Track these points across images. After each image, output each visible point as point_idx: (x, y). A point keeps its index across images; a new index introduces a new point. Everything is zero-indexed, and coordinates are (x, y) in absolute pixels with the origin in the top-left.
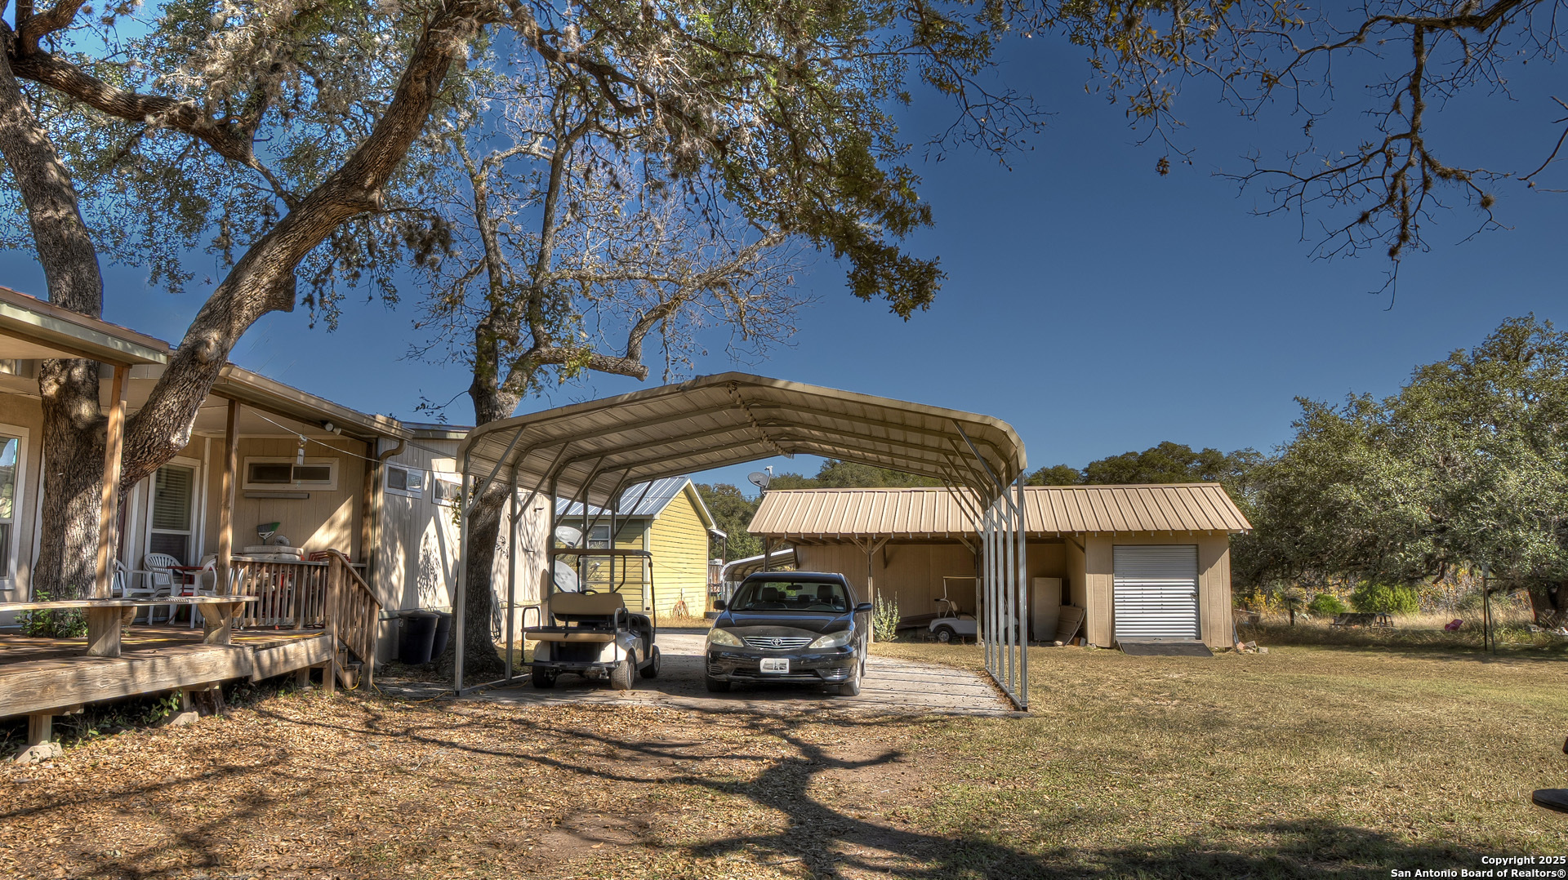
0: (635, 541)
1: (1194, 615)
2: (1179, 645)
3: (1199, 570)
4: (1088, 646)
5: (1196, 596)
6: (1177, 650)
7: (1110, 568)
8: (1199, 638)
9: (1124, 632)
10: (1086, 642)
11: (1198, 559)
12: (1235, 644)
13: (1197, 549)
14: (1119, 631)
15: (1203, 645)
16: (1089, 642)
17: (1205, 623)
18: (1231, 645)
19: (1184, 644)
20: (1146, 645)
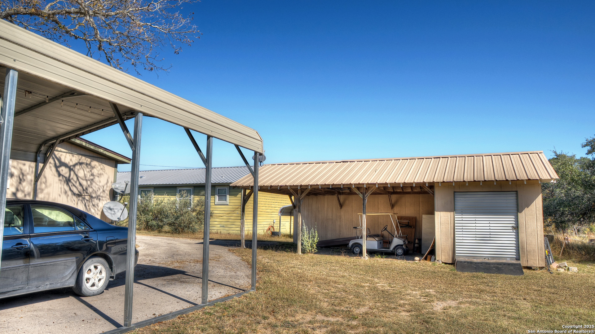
0: (238, 196)
1: (514, 242)
2: (500, 264)
3: (518, 209)
4: (436, 261)
5: (516, 228)
6: (497, 268)
7: (452, 208)
8: (518, 259)
9: (462, 252)
10: (435, 259)
11: (517, 202)
12: (548, 264)
13: (517, 194)
14: (459, 251)
15: (520, 264)
16: (437, 259)
17: (523, 248)
18: (544, 265)
19: (504, 264)
20: (476, 263)
